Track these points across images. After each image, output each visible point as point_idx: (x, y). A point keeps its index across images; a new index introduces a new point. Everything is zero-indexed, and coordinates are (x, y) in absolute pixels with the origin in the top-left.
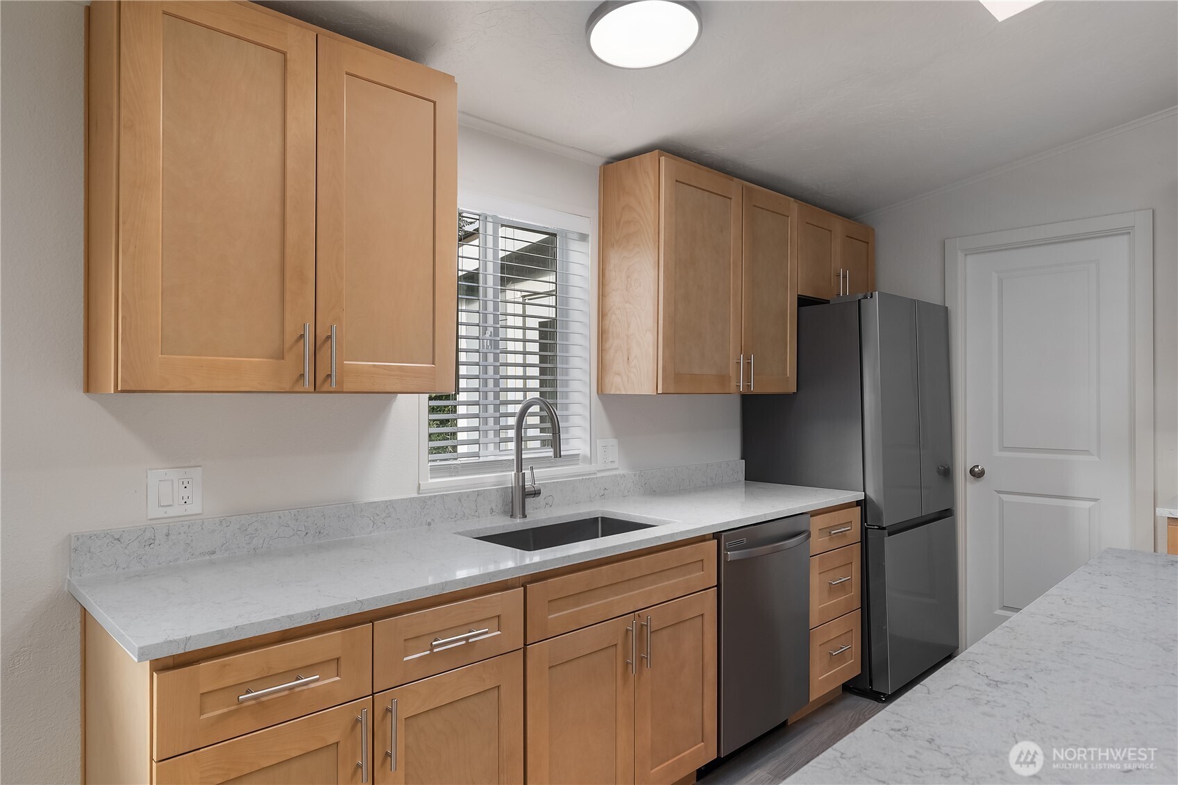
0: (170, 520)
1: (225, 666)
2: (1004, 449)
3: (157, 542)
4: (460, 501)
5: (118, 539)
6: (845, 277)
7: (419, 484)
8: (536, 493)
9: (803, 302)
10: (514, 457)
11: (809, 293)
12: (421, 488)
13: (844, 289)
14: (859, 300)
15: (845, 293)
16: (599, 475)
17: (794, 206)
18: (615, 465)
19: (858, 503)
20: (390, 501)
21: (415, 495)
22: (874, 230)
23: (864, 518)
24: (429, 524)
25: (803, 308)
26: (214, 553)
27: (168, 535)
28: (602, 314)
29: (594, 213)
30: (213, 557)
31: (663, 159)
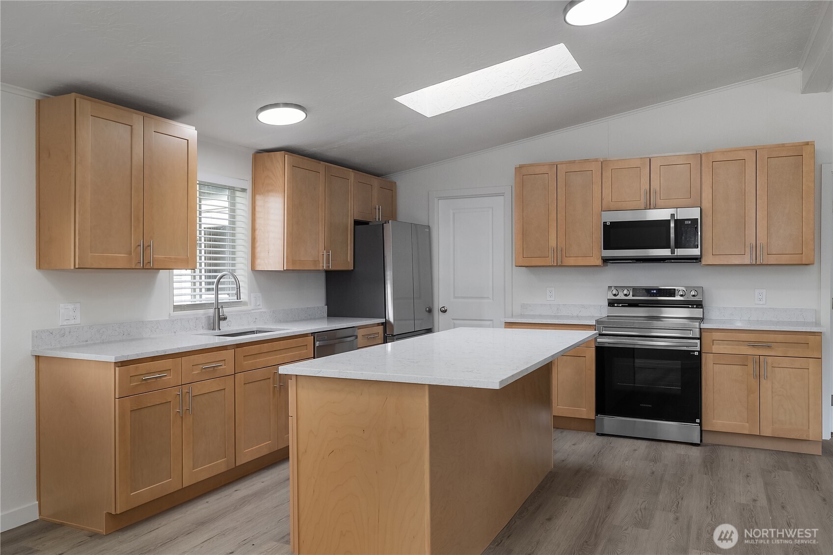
0: (71, 326)
1: (137, 367)
2: (455, 297)
3: (66, 335)
4: (188, 322)
5: (51, 333)
6: (379, 209)
7: (170, 314)
8: (225, 319)
9: (357, 223)
10: (214, 302)
11: (360, 219)
12: (171, 315)
13: (378, 216)
14: (383, 224)
15: (379, 219)
16: (253, 311)
17: (351, 174)
18: (260, 307)
19: (382, 324)
20: (158, 321)
21: (168, 319)
22: (396, 183)
23: (385, 331)
24: (175, 332)
25: (356, 226)
26: (87, 341)
27: (70, 332)
28: (254, 230)
29: (249, 177)
30: (87, 343)
31: (286, 156)
